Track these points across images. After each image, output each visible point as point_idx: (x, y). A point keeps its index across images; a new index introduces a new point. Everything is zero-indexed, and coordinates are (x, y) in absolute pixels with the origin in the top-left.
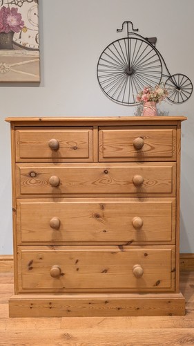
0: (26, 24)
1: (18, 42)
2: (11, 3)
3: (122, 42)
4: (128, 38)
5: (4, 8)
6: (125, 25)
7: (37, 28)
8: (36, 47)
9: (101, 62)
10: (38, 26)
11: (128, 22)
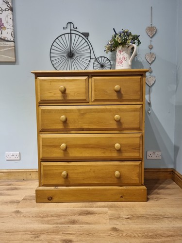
0: (5, 25)
1: (0, 36)
3: (67, 35)
4: (70, 33)
6: (69, 25)
7: (12, 28)
8: (12, 40)
10: (13, 26)
11: (70, 23)
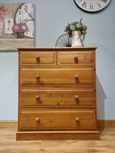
0: (29, 29)
1: (26, 35)
2: (24, 21)
3: (66, 35)
5: (21, 23)
7: (33, 30)
8: (33, 37)
9: (58, 42)
10: (34, 30)
